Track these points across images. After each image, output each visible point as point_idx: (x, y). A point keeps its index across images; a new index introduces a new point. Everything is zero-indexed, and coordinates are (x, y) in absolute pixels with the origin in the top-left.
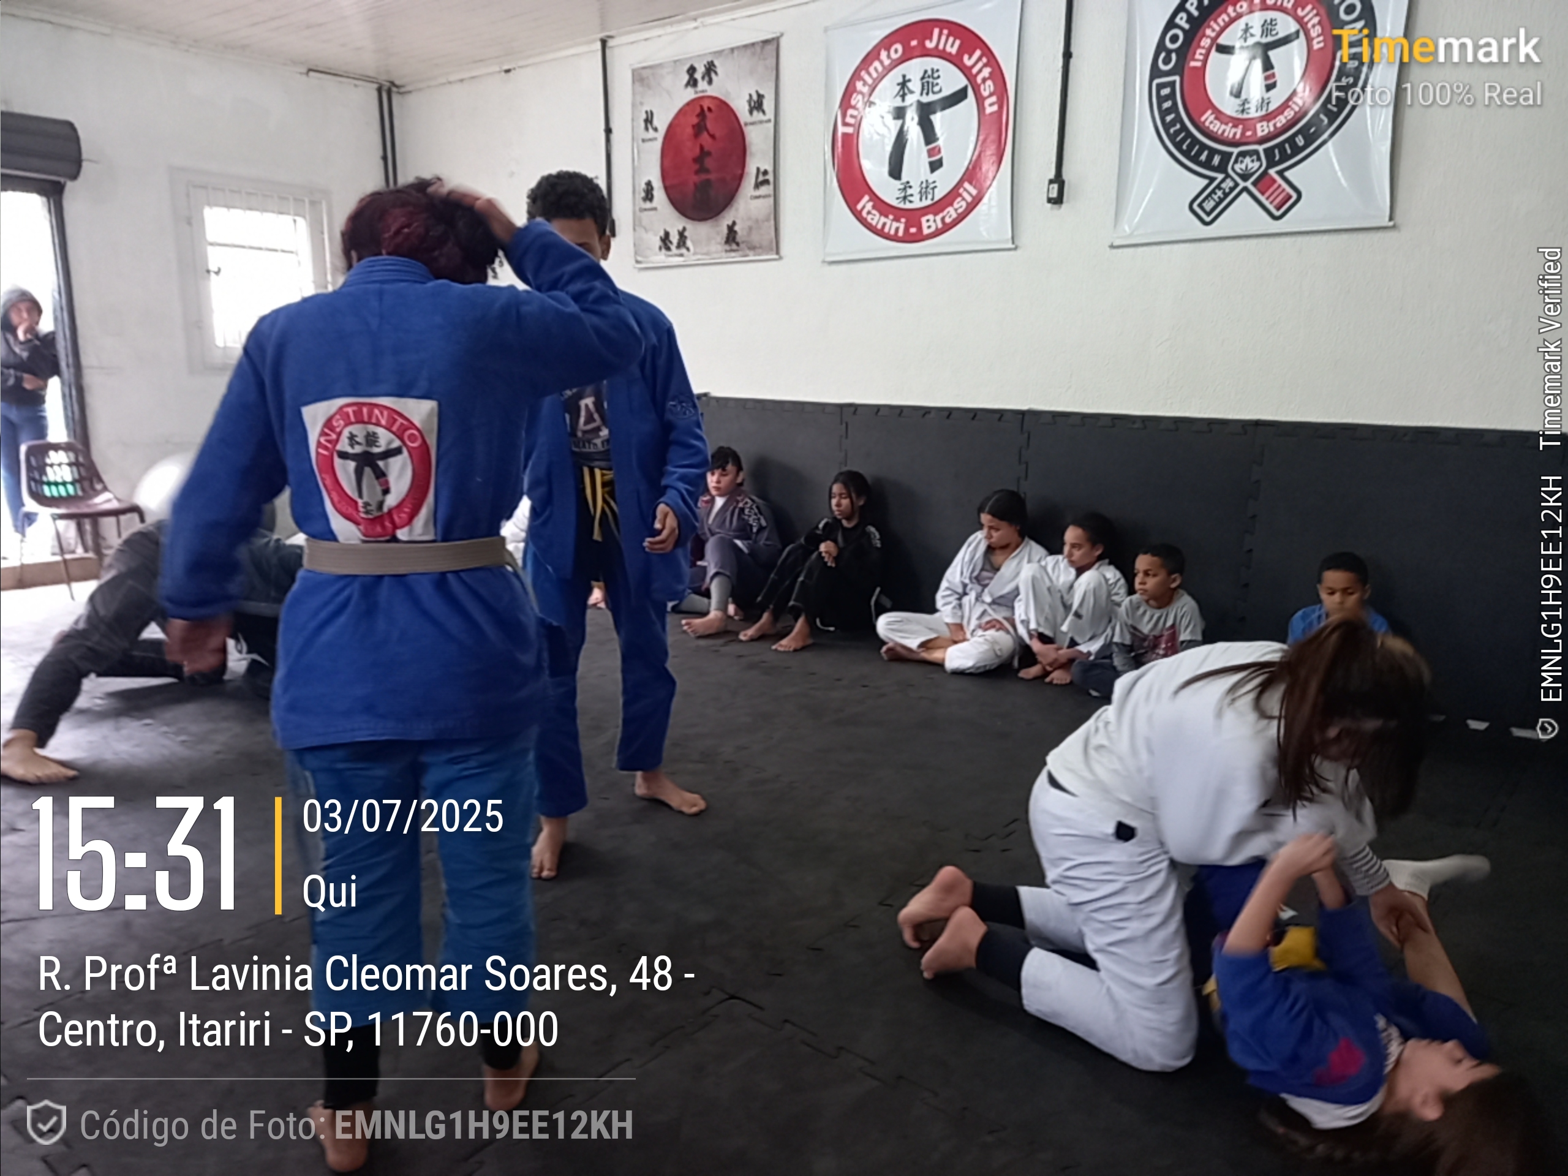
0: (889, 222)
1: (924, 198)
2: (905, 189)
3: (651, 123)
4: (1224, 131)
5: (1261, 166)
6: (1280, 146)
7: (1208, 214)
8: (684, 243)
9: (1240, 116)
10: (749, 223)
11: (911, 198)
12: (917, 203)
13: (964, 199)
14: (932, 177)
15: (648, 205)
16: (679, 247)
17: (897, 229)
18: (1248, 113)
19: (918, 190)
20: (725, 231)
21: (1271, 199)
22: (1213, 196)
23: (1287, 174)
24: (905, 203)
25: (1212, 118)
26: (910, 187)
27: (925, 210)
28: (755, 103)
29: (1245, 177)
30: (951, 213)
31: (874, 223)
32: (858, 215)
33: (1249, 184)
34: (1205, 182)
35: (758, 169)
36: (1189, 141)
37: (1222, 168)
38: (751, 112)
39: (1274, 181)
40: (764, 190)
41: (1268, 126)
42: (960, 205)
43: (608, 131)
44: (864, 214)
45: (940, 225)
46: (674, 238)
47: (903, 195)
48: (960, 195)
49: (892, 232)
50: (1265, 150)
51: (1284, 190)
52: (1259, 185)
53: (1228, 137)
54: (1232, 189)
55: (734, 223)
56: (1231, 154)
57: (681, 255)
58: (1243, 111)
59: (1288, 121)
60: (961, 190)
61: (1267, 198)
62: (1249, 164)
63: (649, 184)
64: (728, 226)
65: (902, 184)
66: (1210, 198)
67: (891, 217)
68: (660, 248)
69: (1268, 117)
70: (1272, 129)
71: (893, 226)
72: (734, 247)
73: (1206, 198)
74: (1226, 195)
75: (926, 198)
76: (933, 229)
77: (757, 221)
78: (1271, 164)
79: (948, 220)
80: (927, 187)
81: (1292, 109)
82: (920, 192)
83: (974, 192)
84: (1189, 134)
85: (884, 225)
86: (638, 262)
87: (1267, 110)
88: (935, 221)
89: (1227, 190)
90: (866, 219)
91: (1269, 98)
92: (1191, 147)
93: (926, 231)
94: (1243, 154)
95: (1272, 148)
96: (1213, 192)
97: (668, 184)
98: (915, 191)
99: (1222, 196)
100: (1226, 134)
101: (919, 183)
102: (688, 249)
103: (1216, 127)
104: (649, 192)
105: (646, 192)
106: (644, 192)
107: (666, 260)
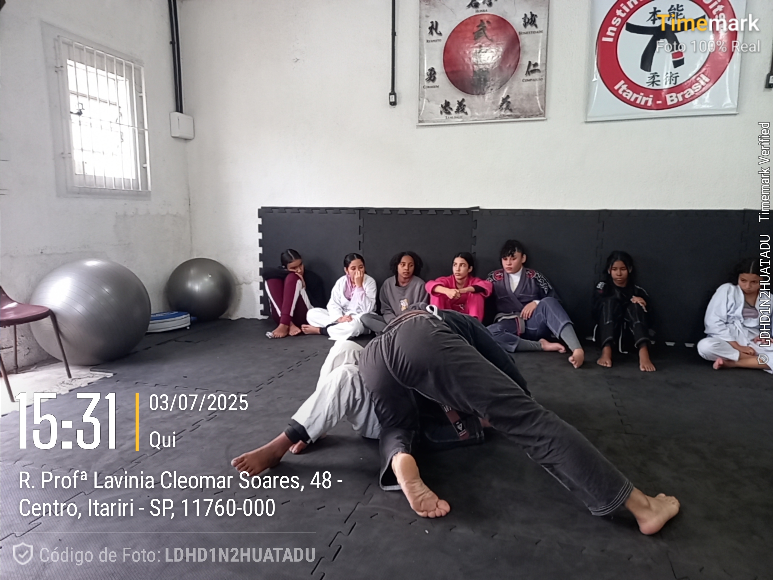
0: (640, 97)
1: (668, 83)
2: (653, 77)
3: (436, 29)
8: (463, 110)
10: (522, 97)
11: (658, 83)
12: (662, 86)
13: (699, 84)
14: (675, 71)
15: (431, 84)
16: (457, 111)
17: (647, 102)
19: (665, 78)
20: (500, 101)
24: (653, 86)
26: (658, 76)
28: (529, 20)
30: (690, 92)
32: (615, 93)
35: (530, 62)
38: (525, 26)
40: (534, 76)
42: (697, 87)
43: (394, 34)
44: (620, 92)
45: (681, 99)
46: (454, 106)
47: (652, 80)
48: (697, 82)
49: (643, 103)
55: (508, 97)
60: (698, 79)
63: (432, 70)
64: (503, 98)
65: (651, 74)
67: (642, 94)
68: (441, 113)
71: (641, 99)
72: (508, 112)
75: (670, 83)
76: (676, 101)
77: (529, 95)
79: (687, 96)
80: (671, 76)
83: (708, 80)
85: (636, 99)
86: (420, 122)
88: (677, 97)
90: (621, 95)
93: (669, 103)
97: (449, 70)
98: (662, 78)
101: (665, 74)
102: (466, 113)
104: (432, 75)
105: (429, 75)
106: (428, 75)
107: (447, 120)
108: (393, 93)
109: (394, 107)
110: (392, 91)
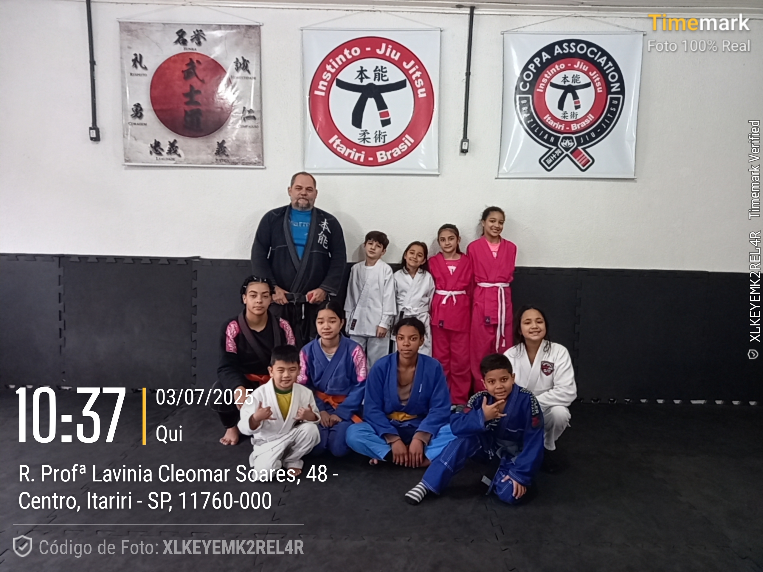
0: (353, 153)
1: (378, 141)
2: (364, 134)
3: (140, 63)
4: (556, 125)
5: (574, 145)
6: (583, 136)
7: (549, 166)
8: (175, 152)
9: (563, 119)
10: (238, 143)
11: (368, 140)
12: (373, 143)
13: (405, 144)
14: (383, 129)
15: (137, 121)
16: (169, 152)
17: (359, 158)
18: (567, 118)
19: (374, 135)
20: (216, 146)
21: (580, 161)
22: (551, 157)
23: (587, 150)
24: (364, 142)
25: (549, 118)
26: (368, 133)
27: (379, 148)
28: (241, 65)
29: (567, 149)
30: (397, 152)
31: (342, 152)
32: (330, 147)
33: (568, 153)
34: (547, 150)
35: (244, 108)
36: (538, 128)
37: (555, 143)
38: (237, 69)
39: (581, 153)
40: (250, 122)
41: (577, 126)
42: (403, 147)
43: (93, 63)
44: (335, 146)
45: (390, 158)
46: (166, 147)
47: (363, 137)
48: (403, 142)
49: (356, 159)
50: (576, 137)
51: (586, 157)
52: (574, 154)
53: (557, 128)
54: (560, 155)
55: (224, 142)
56: (559, 137)
57: (173, 159)
58: (564, 117)
59: (587, 125)
60: (404, 139)
61: (578, 161)
62: (567, 143)
63: (138, 106)
64: (218, 143)
65: (362, 131)
66: (549, 158)
67: (355, 150)
68: (151, 153)
69: (577, 122)
70: (579, 128)
71: (355, 155)
72: (224, 157)
73: (548, 158)
74: (558, 157)
75: (380, 141)
76: (385, 159)
77: (245, 142)
78: (579, 144)
79: (395, 155)
80: (380, 135)
81: (589, 119)
82: (375, 137)
83: (412, 141)
84: (538, 125)
85: (350, 154)
86: (126, 161)
87: (576, 118)
88: (386, 155)
89: (558, 155)
90: (336, 149)
91: (577, 113)
92: (539, 131)
93: (380, 160)
94: (565, 138)
95: (580, 136)
96: (551, 155)
97: (158, 108)
98: (372, 135)
99: (556, 157)
100: (556, 127)
101: (375, 132)
102: (179, 155)
103: (552, 123)
104: (138, 112)
105: (135, 111)
106: (133, 111)
107: (157, 161)
108: (94, 127)
109: (97, 143)
110: (93, 126)
